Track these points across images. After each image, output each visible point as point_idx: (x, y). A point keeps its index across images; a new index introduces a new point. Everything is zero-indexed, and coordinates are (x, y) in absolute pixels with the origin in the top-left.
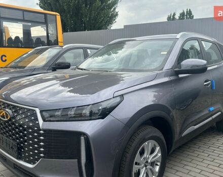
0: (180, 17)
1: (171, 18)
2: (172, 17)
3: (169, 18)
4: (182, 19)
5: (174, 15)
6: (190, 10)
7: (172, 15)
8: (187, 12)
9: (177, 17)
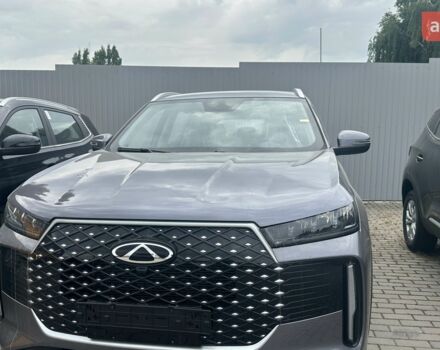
0: (94, 59)
1: (80, 60)
2: (82, 58)
3: (76, 59)
4: (99, 63)
5: (86, 53)
6: (114, 48)
7: (82, 53)
8: (109, 50)
9: (91, 57)
